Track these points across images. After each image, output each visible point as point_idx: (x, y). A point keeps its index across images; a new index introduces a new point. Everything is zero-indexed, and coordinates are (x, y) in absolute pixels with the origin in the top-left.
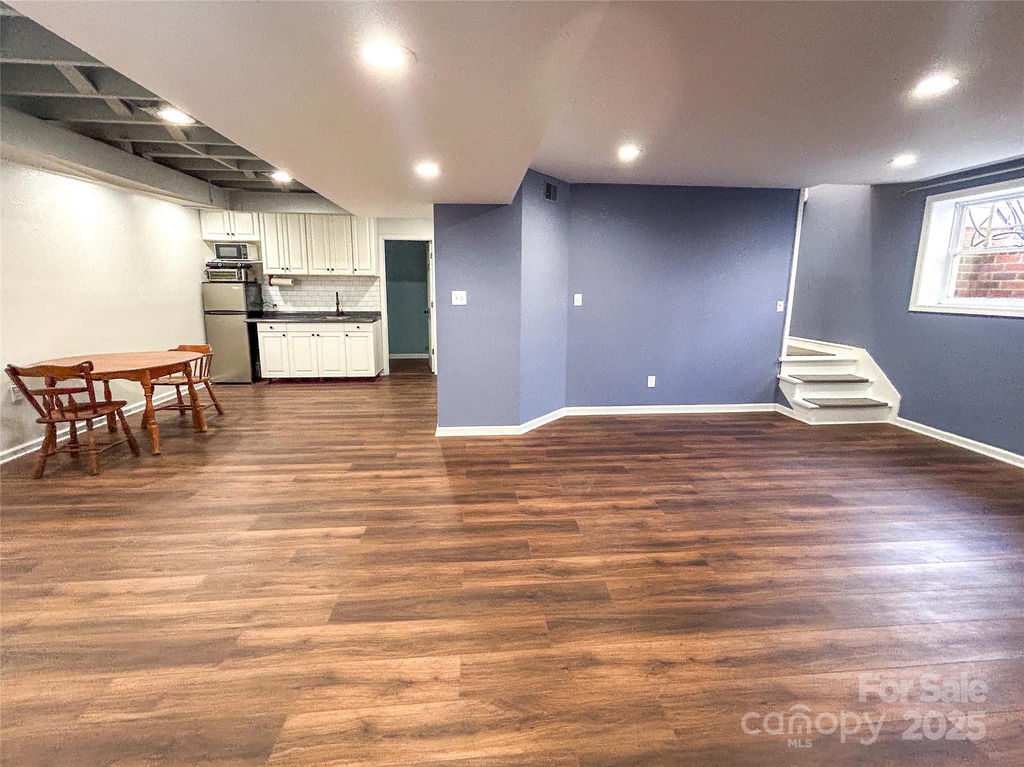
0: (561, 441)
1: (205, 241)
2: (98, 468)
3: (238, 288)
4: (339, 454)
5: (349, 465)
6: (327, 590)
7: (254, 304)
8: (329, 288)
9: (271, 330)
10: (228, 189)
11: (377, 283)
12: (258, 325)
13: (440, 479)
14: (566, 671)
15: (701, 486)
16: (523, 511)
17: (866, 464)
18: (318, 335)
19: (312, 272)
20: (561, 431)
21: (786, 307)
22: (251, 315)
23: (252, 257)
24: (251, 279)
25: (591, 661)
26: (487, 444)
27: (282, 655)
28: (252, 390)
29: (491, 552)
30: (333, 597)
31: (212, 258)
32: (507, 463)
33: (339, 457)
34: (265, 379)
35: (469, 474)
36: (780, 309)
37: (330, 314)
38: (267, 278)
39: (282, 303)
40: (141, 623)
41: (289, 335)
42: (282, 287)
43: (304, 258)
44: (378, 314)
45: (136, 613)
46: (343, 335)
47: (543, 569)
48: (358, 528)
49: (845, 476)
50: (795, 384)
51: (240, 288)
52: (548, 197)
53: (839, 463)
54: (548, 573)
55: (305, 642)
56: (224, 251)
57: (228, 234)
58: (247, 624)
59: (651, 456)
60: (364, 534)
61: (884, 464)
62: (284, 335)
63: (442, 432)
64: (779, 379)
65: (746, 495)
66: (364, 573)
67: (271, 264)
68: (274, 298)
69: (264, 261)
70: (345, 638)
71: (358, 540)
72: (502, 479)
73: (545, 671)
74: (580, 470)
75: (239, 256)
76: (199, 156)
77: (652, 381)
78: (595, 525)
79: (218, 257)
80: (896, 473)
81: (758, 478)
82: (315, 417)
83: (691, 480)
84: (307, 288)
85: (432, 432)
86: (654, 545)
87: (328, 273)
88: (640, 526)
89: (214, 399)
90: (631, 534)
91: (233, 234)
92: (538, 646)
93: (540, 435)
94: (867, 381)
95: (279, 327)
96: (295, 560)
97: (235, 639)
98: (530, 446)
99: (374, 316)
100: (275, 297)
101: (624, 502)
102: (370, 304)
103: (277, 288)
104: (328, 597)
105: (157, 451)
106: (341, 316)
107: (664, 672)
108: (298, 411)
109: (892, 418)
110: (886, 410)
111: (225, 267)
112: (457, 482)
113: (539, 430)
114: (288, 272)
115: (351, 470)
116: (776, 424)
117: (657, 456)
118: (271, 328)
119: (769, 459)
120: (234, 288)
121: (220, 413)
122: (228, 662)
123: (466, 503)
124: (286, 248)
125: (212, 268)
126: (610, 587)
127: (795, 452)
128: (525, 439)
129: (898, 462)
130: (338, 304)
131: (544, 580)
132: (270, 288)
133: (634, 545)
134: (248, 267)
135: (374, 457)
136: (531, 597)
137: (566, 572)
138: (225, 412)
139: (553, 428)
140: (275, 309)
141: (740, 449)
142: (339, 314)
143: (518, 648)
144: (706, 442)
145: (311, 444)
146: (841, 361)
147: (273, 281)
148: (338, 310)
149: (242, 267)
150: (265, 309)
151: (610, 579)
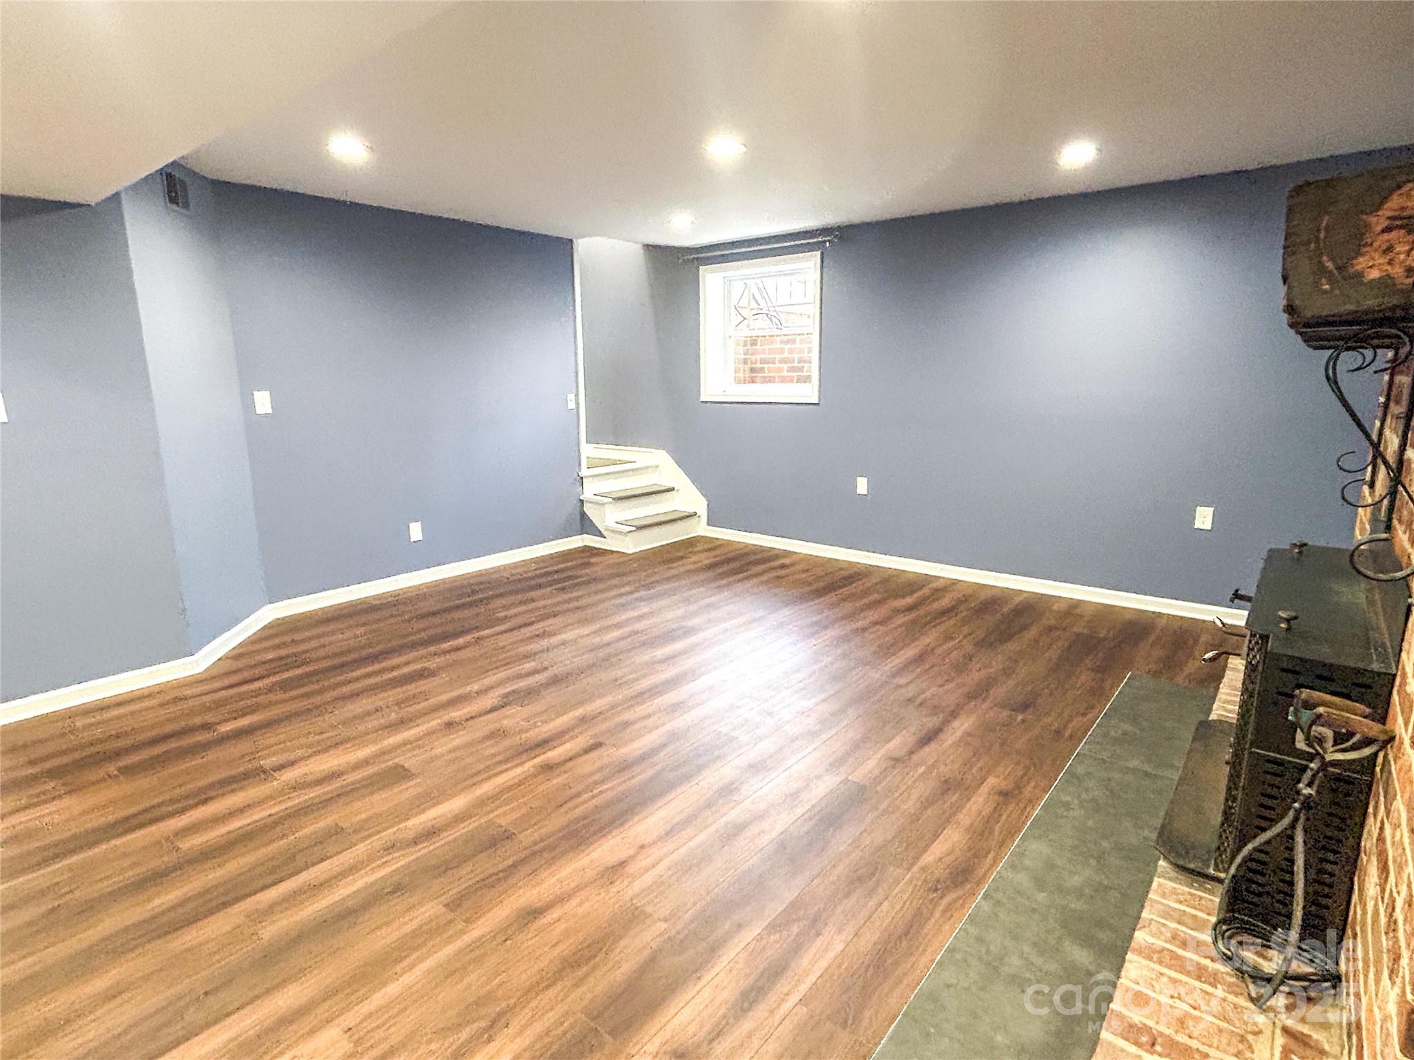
0: (283, 663)
14: (509, 942)
15: (546, 659)
16: (297, 787)
17: (703, 583)
20: (278, 647)
21: (577, 401)
25: (533, 914)
26: (133, 707)
29: (273, 871)
36: (572, 405)
47: (391, 848)
49: (686, 601)
50: (603, 504)
52: (173, 200)
53: (675, 589)
54: (401, 849)
59: (461, 641)
61: (715, 579)
64: (582, 501)
65: (602, 654)
72: (211, 756)
73: (479, 960)
74: (355, 695)
77: (416, 531)
78: (432, 760)
80: (727, 585)
81: (609, 628)
83: (527, 657)
86: (531, 749)
88: (497, 734)
90: (490, 749)
92: (449, 940)
93: (240, 664)
94: (672, 489)
98: (231, 686)
101: (456, 714)
107: (622, 875)
109: (701, 528)
110: (694, 520)
112: (104, 795)
113: (237, 655)
116: (593, 560)
117: (468, 638)
119: (607, 604)
123: (153, 821)
126: (503, 822)
127: (628, 589)
128: (213, 678)
129: (724, 573)
131: (401, 861)
133: (500, 762)
136: (393, 892)
137: (431, 833)
139: (257, 647)
141: (566, 602)
143: (421, 960)
144: (522, 603)
146: (641, 469)
151: (496, 813)
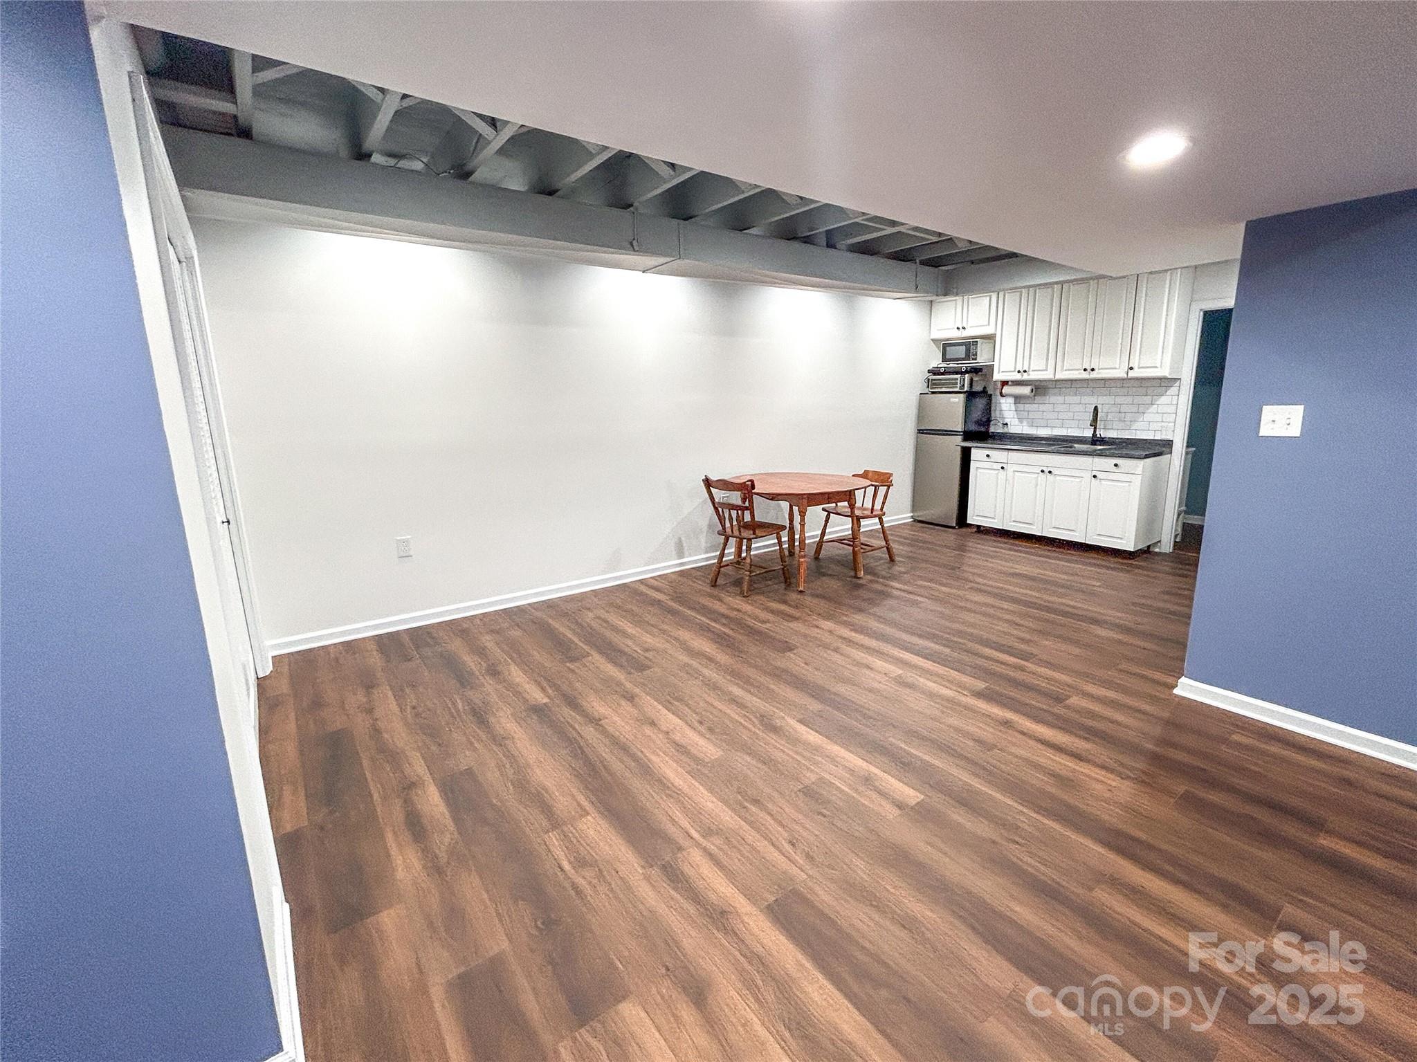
1: (932, 340)
2: (749, 590)
3: (957, 400)
4: (980, 661)
5: (981, 685)
6: (800, 860)
7: (978, 423)
8: (1086, 399)
9: (986, 459)
10: (943, 268)
11: (1173, 390)
12: (973, 451)
13: (1113, 781)
18: (1050, 472)
19: (1061, 375)
22: (968, 436)
23: (982, 359)
24: (978, 388)
27: (691, 909)
28: (952, 538)
30: (800, 874)
31: (936, 362)
32: (1317, 825)
33: (979, 668)
34: (970, 525)
35: (1189, 802)
37: (1081, 440)
38: (999, 385)
39: (1016, 421)
40: (646, 771)
41: (1010, 468)
42: (1018, 399)
43: (1052, 354)
44: (1168, 444)
45: (653, 758)
46: (1089, 475)
48: (911, 792)
51: (959, 400)
55: (723, 913)
56: (952, 352)
57: (958, 328)
58: (701, 840)
60: (912, 808)
62: (1003, 468)
63: (1188, 688)
66: (861, 869)
67: (1004, 367)
68: (1006, 414)
69: (996, 364)
70: (759, 949)
71: (896, 812)
75: (967, 357)
76: (883, 233)
79: (944, 360)
82: (995, 595)
84: (1054, 399)
85: (1170, 680)
87: (1085, 375)
89: (887, 541)
91: (964, 328)
95: (998, 456)
96: (808, 792)
97: (680, 849)
99: (1157, 449)
100: (1008, 415)
102: (1154, 426)
103: (1011, 400)
104: (794, 870)
105: (801, 588)
106: (1099, 445)
108: (980, 580)
111: (950, 373)
112: (1146, 803)
114: (1026, 377)
115: (979, 695)
118: (988, 456)
120: (952, 400)
121: (892, 560)
122: (655, 872)
124: (1028, 339)
125: (935, 374)
130: (1094, 423)
132: (1003, 400)
134: (976, 371)
135: (1030, 688)
138: (897, 559)
140: (1006, 430)
142: (1095, 440)
145: (960, 633)
147: (1006, 390)
148: (1094, 435)
149: (967, 372)
150: (992, 429)
